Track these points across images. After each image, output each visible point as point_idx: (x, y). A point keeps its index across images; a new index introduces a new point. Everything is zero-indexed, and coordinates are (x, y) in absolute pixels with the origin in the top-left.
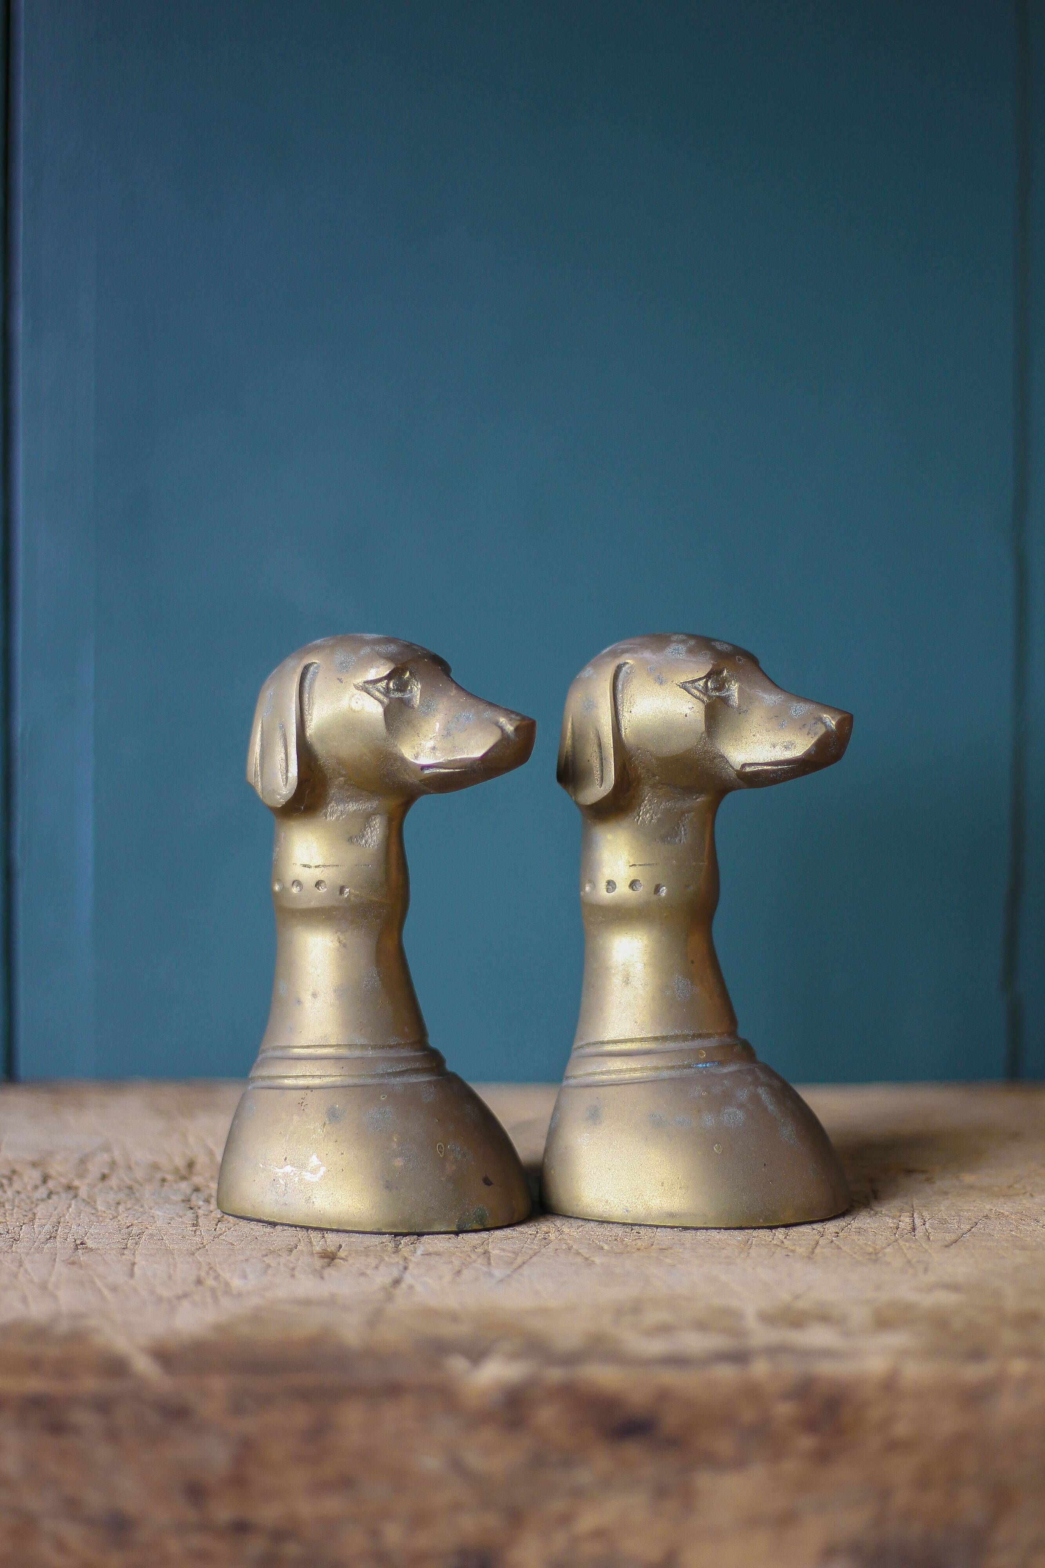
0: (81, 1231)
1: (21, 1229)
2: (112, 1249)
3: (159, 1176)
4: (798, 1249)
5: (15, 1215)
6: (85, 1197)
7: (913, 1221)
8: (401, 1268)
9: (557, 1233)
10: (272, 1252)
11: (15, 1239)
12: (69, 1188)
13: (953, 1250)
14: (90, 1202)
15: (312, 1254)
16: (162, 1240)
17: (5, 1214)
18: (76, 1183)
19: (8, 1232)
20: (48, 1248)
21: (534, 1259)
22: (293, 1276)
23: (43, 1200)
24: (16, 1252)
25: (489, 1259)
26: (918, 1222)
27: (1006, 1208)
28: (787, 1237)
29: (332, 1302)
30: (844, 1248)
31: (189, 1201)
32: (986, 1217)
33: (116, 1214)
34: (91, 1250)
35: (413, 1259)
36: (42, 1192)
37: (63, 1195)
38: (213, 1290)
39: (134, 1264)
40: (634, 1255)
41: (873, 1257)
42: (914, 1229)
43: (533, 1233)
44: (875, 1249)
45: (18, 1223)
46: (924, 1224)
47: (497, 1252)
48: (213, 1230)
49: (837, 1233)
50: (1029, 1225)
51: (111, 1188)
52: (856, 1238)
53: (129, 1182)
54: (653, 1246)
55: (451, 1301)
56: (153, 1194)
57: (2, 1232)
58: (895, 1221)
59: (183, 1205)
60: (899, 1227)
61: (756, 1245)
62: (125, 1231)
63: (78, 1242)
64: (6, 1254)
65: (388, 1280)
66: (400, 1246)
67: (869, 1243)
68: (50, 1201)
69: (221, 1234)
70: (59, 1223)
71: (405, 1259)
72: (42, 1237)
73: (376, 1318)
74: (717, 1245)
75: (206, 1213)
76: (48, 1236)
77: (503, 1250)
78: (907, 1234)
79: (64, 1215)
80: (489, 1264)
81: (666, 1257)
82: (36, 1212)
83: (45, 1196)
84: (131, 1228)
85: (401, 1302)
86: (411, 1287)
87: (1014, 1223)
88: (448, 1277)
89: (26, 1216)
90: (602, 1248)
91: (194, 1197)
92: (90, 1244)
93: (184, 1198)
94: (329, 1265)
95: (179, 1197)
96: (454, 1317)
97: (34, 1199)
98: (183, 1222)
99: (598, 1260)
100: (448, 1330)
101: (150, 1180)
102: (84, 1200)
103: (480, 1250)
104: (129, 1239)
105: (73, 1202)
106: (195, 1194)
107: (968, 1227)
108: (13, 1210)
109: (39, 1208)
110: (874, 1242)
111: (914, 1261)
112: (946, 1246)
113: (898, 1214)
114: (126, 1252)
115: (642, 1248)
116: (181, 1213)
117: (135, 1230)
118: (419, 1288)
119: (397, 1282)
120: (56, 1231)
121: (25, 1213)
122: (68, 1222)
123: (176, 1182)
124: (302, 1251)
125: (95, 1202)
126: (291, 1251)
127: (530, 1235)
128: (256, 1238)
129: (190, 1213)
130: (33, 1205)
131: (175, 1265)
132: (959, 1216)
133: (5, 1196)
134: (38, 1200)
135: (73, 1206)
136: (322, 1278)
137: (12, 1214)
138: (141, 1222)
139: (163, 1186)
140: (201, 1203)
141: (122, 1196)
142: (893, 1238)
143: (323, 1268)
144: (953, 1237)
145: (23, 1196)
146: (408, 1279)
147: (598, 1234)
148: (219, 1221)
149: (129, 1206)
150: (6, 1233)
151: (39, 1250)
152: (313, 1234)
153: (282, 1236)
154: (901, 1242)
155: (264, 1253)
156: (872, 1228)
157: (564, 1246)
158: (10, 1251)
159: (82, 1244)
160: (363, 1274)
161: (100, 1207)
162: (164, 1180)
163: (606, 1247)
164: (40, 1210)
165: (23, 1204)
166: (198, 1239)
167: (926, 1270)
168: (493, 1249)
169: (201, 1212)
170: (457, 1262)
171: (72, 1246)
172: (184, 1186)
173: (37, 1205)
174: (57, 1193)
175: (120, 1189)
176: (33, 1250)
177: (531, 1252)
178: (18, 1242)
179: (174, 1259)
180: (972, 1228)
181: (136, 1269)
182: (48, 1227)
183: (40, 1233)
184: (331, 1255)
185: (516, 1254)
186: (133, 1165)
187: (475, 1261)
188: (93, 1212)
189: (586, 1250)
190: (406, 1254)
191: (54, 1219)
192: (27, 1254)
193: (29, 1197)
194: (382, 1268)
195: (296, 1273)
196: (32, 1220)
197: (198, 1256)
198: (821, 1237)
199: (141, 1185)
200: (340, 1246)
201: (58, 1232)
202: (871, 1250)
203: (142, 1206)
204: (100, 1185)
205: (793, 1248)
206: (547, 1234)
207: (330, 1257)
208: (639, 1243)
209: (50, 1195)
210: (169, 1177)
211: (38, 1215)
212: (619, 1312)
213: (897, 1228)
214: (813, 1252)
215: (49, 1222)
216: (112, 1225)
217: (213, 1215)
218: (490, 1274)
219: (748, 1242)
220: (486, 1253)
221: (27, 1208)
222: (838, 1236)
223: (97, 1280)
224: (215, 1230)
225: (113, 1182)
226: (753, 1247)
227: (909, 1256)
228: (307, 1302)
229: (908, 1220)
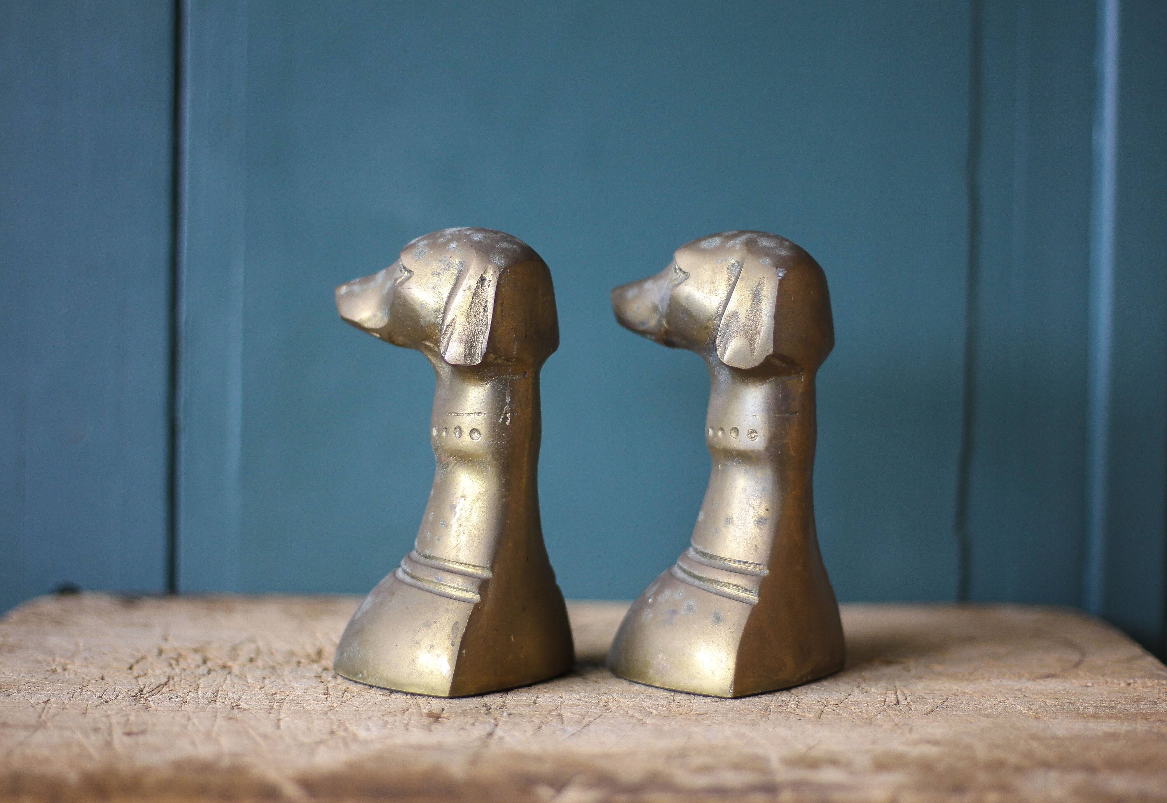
0: (236, 697)
1: (188, 695)
2: (262, 709)
3: (295, 660)
4: (807, 715)
5: (182, 685)
6: (237, 673)
7: (897, 697)
8: (493, 725)
9: (615, 703)
10: (389, 713)
11: (183, 702)
12: (224, 667)
13: (930, 717)
14: (242, 676)
15: (421, 715)
16: (301, 703)
17: (174, 684)
18: (230, 664)
19: (177, 697)
20: (210, 708)
21: (598, 721)
22: (407, 729)
23: (204, 675)
24: (185, 711)
25: (562, 719)
26: (901, 697)
27: (970, 688)
28: (798, 707)
29: (440, 747)
30: (844, 715)
31: (320, 677)
32: (955, 694)
33: (262, 686)
34: (245, 710)
35: (501, 719)
36: (203, 669)
37: (220, 672)
38: (344, 739)
39: (279, 720)
40: (678, 718)
41: (868, 721)
42: (898, 703)
43: (596, 702)
44: (869, 716)
45: (185, 691)
46: (906, 699)
47: (569, 715)
48: (341, 697)
49: (837, 704)
50: (989, 700)
51: (258, 668)
52: (853, 708)
53: (272, 664)
54: (692, 713)
55: (534, 747)
56: (292, 672)
57: (173, 697)
58: (882, 696)
59: (315, 680)
60: (886, 701)
61: (774, 712)
62: (270, 697)
63: (234, 704)
64: (177, 712)
65: (483, 733)
66: (490, 710)
67: (864, 712)
68: (210, 676)
69: (347, 700)
70: (218, 691)
71: (495, 719)
72: (206, 701)
73: (475, 760)
74: (743, 712)
75: (335, 685)
76: (210, 700)
77: (573, 713)
78: (893, 706)
79: (222, 686)
80: (563, 723)
81: (703, 719)
82: (199, 683)
83: (205, 672)
84: (275, 696)
85: (494, 748)
86: (501, 738)
87: (977, 699)
88: (531, 732)
89: (191, 686)
90: (652, 713)
91: (324, 674)
92: (243, 705)
93: (316, 675)
94: (435, 722)
95: (313, 674)
96: (538, 759)
97: (197, 674)
98: (316, 692)
99: (649, 721)
100: (533, 768)
101: (288, 662)
102: (236, 676)
103: (555, 713)
104: (274, 703)
105: (228, 677)
106: (324, 672)
107: (941, 701)
108: (180, 681)
109: (201, 681)
110: (867, 711)
111: (901, 724)
112: (925, 714)
113: (884, 692)
114: (272, 711)
115: (684, 713)
116: (315, 685)
117: (279, 697)
118: (507, 738)
119: (490, 734)
120: (216, 696)
121: (190, 684)
122: (225, 691)
123: (309, 664)
124: (413, 713)
125: (246, 677)
126: (404, 712)
127: (594, 703)
128: (376, 703)
129: (322, 686)
130: (197, 679)
131: (312, 721)
132: (933, 693)
133: (174, 672)
134: (200, 675)
135: (228, 679)
136: (430, 731)
137: (180, 685)
138: (283, 691)
139: (298, 666)
140: (330, 678)
141: (267, 673)
142: (882, 708)
143: (430, 724)
144: (930, 708)
145: (188, 672)
146: (499, 732)
147: (647, 703)
148: (345, 691)
149: (273, 680)
150: (176, 697)
151: (203, 709)
152: (420, 700)
153: (397, 701)
154: (889, 712)
155: (383, 713)
156: (864, 701)
157: (621, 712)
158: (179, 710)
159: (237, 705)
160: (463, 729)
161: (250, 680)
162: (299, 663)
163: (655, 712)
164: (202, 682)
165: (188, 677)
166: (329, 703)
167: (911, 731)
168: (565, 713)
169: (330, 685)
170: (537, 721)
171: (229, 707)
172: (315, 666)
173: (199, 679)
174: (215, 670)
175: (265, 668)
176: (198, 709)
177: (596, 715)
178: (186, 704)
179: (311, 716)
180: (944, 702)
181: (282, 724)
182: (209, 694)
183: (203, 697)
184: (436, 715)
185: (584, 717)
186: (274, 651)
187: (551, 721)
188: (244, 683)
189: (639, 714)
190: (496, 716)
191: (214, 688)
192: (194, 712)
193: (192, 673)
194: (477, 724)
195: (409, 727)
196: (197, 689)
197: (330, 715)
198: (825, 707)
199: (281, 665)
200: (443, 710)
201: (218, 697)
202: (866, 716)
203: (283, 680)
204: (249, 665)
205: (804, 714)
206: (607, 703)
207: (436, 717)
208: (681, 710)
209: (209, 672)
210: (303, 660)
211: (201, 685)
212: (669, 757)
213: (885, 702)
214: (820, 718)
215: (210, 691)
216: (260, 693)
217: (340, 687)
218: (564, 730)
219: (767, 710)
220: (559, 715)
221: (192, 681)
222: (838, 707)
223: (252, 732)
224: (343, 697)
225: (259, 663)
226: (772, 713)
227: (896, 720)
228: (420, 748)
229: (893, 696)
